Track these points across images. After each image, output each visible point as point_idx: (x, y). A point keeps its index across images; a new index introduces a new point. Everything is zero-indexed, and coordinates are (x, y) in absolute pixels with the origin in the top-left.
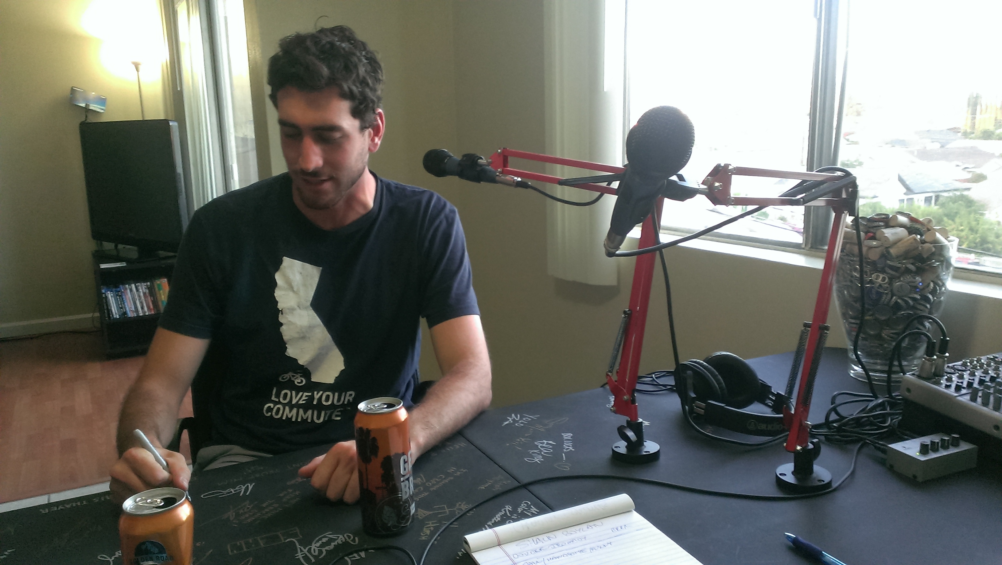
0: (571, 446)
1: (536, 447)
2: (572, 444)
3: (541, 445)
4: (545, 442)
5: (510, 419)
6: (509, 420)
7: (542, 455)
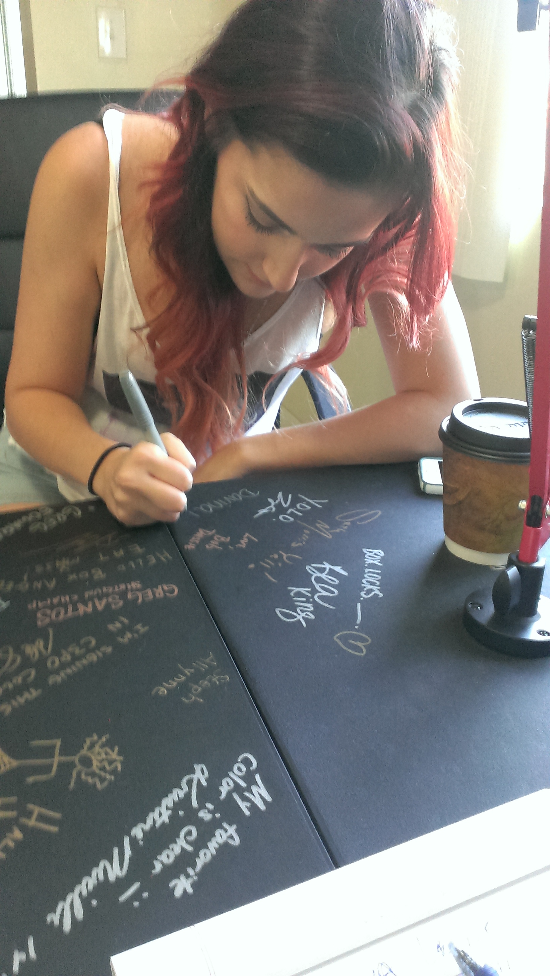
0: (378, 583)
1: (305, 580)
2: (380, 577)
3: (318, 574)
4: (327, 566)
5: (273, 503)
6: (270, 504)
7: (315, 604)
